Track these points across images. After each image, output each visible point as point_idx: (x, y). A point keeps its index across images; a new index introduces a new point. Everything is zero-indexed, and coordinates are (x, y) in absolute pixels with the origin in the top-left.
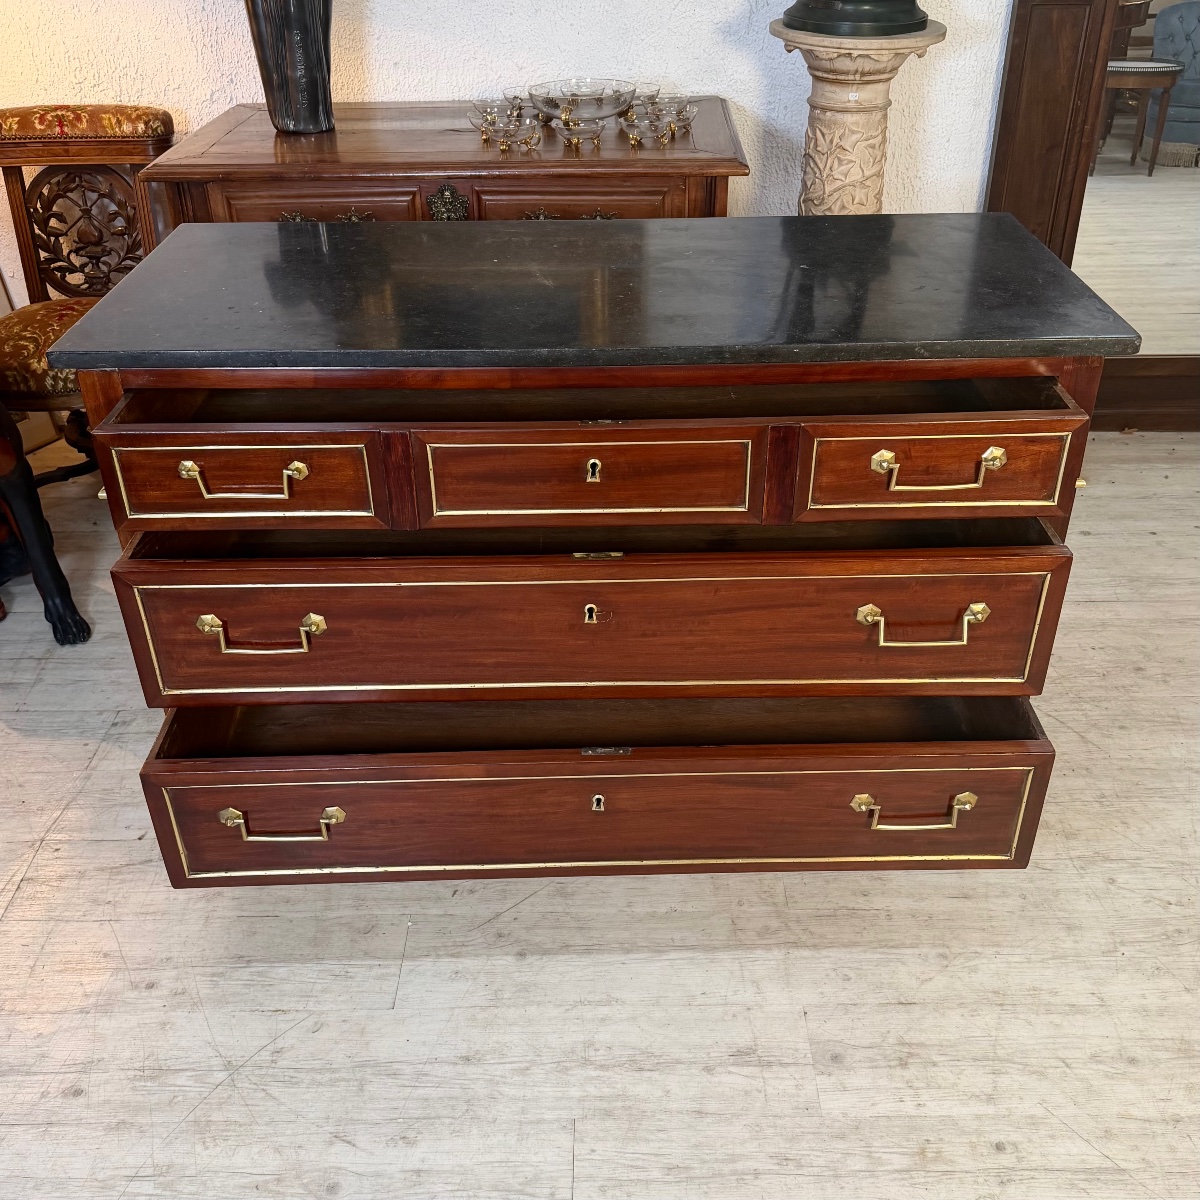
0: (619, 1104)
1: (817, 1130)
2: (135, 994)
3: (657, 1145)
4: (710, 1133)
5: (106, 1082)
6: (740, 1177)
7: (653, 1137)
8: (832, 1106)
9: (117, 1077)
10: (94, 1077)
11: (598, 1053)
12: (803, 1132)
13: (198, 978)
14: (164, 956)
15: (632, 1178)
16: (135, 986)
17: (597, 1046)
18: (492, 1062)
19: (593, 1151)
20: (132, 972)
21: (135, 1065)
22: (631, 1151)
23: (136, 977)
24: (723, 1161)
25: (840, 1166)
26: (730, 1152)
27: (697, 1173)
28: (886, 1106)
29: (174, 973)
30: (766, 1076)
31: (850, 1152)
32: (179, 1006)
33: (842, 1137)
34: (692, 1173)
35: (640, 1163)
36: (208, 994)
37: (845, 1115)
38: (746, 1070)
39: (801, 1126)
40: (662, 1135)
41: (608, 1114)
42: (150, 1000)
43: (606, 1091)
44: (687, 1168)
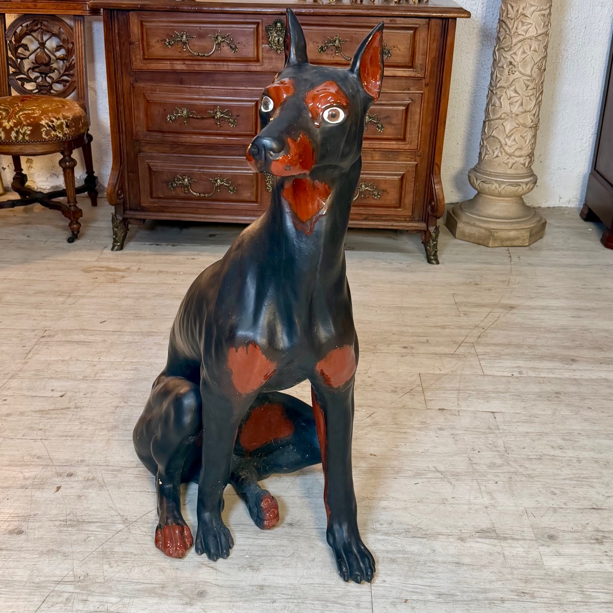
0: (401, 556)
1: (544, 577)
2: (60, 478)
3: (430, 580)
4: (467, 575)
5: (40, 527)
6: (491, 602)
7: (426, 576)
8: (552, 564)
9: (48, 525)
10: (31, 524)
11: (382, 526)
12: (533, 578)
13: (103, 472)
14: (80, 459)
15: (414, 598)
16: (59, 475)
17: (382, 522)
18: (309, 527)
19: (384, 581)
20: (57, 467)
21: (60, 518)
22: (411, 583)
23: (61, 470)
24: (478, 592)
25: (562, 598)
26: (482, 587)
27: (459, 598)
28: (590, 566)
29: (87, 468)
30: (502, 544)
31: (569, 590)
32: (90, 486)
33: (562, 582)
34: (456, 598)
35: (418, 590)
36: (110, 481)
37: (562, 569)
38: (488, 541)
39: (531, 575)
40: (433, 575)
41: (393, 561)
42: (70, 483)
43: (390, 548)
44: (453, 595)
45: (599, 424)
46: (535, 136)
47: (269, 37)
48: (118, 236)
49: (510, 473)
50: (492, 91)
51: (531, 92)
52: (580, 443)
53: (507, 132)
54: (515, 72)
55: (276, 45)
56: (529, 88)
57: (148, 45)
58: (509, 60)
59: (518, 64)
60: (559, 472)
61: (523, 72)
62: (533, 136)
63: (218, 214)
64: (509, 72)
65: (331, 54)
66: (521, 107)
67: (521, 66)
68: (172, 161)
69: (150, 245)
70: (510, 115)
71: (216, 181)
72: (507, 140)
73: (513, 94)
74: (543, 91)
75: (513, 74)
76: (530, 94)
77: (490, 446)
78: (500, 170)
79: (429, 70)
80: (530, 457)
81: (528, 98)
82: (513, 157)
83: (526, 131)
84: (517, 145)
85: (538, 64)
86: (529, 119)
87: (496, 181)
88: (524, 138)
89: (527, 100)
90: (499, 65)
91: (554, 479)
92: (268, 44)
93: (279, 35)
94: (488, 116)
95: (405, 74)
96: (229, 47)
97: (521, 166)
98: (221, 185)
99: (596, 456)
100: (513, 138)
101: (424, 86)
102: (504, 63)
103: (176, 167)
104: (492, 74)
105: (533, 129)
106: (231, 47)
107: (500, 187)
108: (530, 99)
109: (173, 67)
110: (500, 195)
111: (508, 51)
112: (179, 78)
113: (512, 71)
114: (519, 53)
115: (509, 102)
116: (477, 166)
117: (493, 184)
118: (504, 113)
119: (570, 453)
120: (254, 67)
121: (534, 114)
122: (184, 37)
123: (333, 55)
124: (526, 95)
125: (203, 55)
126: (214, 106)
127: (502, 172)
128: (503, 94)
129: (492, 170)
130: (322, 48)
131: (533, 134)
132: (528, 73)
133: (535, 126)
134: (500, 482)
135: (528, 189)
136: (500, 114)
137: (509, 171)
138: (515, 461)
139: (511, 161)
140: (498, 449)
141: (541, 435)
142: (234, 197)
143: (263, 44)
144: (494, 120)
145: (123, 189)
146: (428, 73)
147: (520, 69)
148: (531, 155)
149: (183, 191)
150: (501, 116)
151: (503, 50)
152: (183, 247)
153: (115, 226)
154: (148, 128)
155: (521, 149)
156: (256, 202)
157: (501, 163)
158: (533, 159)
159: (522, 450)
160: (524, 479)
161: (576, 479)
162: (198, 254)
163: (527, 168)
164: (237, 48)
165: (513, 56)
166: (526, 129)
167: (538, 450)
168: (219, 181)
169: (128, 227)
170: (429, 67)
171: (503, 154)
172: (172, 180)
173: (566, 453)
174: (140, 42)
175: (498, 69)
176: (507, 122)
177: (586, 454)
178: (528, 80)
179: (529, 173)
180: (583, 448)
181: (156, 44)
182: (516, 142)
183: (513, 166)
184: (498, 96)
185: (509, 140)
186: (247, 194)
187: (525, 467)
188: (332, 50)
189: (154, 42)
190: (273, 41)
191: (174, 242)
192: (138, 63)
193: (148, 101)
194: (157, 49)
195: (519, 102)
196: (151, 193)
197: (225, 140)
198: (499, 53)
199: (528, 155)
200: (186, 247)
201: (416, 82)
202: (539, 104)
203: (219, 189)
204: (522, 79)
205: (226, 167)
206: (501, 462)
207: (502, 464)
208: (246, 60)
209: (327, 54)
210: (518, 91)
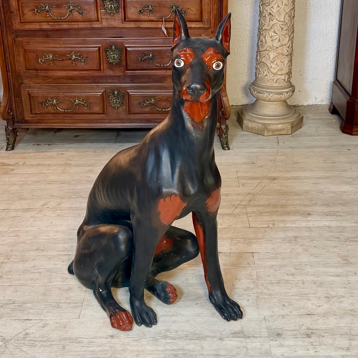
45: (319, 257)
46: (291, 61)
47: (105, 5)
48: (10, 141)
49: (257, 294)
50: (260, 32)
51: (285, 33)
52: (306, 271)
53: (271, 59)
54: (274, 19)
55: (109, 10)
56: (283, 30)
57: (23, 13)
58: (269, 11)
59: (275, 14)
60: (289, 291)
61: (279, 19)
62: (290, 61)
63: (79, 123)
64: (269, 20)
65: (147, 15)
66: (279, 42)
67: (277, 15)
68: (44, 89)
69: (33, 145)
70: (272, 48)
71: (75, 101)
72: (271, 64)
73: (273, 34)
74: (294, 31)
75: (272, 21)
76: (284, 34)
77: (247, 276)
78: (269, 84)
79: (213, 23)
80: (272, 282)
81: (284, 36)
82: (276, 75)
83: (284, 58)
84: (279, 68)
85: (288, 13)
86: (285, 50)
87: (267, 91)
88: (283, 63)
89: (283, 38)
90: (263, 15)
91: (286, 296)
92: (104, 10)
93: (111, 4)
94: (259, 48)
95: (197, 26)
96: (78, 13)
97: (283, 81)
98: (78, 104)
99: (315, 279)
100: (275, 63)
101: (210, 33)
102: (266, 13)
103: (47, 92)
104: (259, 21)
105: (289, 56)
106: (79, 13)
107: (269, 96)
108: (285, 37)
109: (41, 27)
110: (270, 101)
111: (268, 6)
112: (46, 34)
113: (271, 19)
114: (275, 7)
115: (271, 39)
116: (255, 81)
117: (264, 93)
118: (269, 47)
119: (298, 278)
120: (96, 25)
121: (289, 47)
122: (47, 7)
123: (148, 15)
124: (282, 34)
125: (61, 19)
126: (70, 51)
127: (270, 85)
128: (267, 34)
129: (264, 85)
130: (140, 11)
131: (289, 60)
132: (283, 20)
133: (290, 54)
134: (251, 300)
135: (289, 96)
136: (266, 47)
137: (275, 85)
138: (262, 285)
139: (275, 78)
140: (252, 278)
141: (281, 267)
142: (88, 111)
143: (101, 9)
144: (262, 51)
145: (12, 109)
146: (212, 25)
147: (277, 18)
148: (289, 73)
149: (53, 108)
150: (267, 48)
151: (264, 5)
152: (55, 146)
153: (7, 134)
154: (26, 68)
155: (281, 70)
156: (104, 114)
157: (269, 79)
158: (291, 76)
159: (267, 277)
160: (266, 297)
161: (299, 295)
162: (66, 150)
163: (287, 82)
164: (84, 13)
165: (271, 9)
166: (284, 56)
167: (278, 277)
168: (77, 101)
169: (17, 134)
170: (213, 21)
171: (270, 73)
172: (45, 102)
173: (296, 278)
174: (18, 11)
175: (262, 18)
176: (270, 52)
177: (308, 278)
178: (282, 25)
179: (288, 85)
180: (307, 274)
181: (28, 12)
182: (278, 65)
183: (277, 81)
184: (264, 35)
185: (273, 64)
186: (97, 109)
187: (268, 289)
188: (147, 12)
189: (27, 11)
190: (108, 8)
191: (50, 143)
192: (17, 25)
193: (25, 50)
194: (29, 15)
195: (278, 40)
196: (31, 111)
197: (79, 73)
198: (262, 7)
199: (287, 74)
200: (57, 146)
201: (205, 30)
202: (291, 39)
203: (78, 106)
204: (278, 24)
205: (81, 91)
206: (253, 286)
207: (254, 287)
208: (91, 21)
209: (144, 15)
210: (276, 32)
